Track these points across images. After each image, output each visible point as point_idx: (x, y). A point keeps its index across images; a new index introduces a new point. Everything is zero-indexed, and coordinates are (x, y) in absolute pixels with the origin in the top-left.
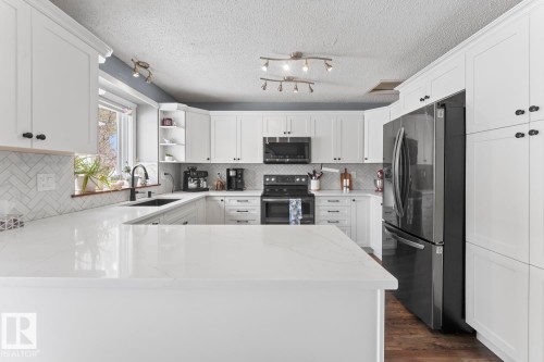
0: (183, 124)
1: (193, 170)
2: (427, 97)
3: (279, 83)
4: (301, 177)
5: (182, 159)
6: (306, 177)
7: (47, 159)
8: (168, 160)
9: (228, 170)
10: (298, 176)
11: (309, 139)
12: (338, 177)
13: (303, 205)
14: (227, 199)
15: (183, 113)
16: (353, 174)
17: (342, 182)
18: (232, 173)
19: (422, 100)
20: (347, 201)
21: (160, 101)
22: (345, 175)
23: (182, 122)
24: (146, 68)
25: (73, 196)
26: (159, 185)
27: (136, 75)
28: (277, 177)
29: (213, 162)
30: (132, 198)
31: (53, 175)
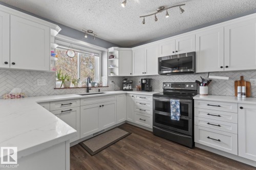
0: (118, 57)
3: (154, 15)
4: (190, 84)
5: (117, 74)
7: (42, 74)
8: (112, 75)
9: (142, 80)
10: (187, 83)
11: (194, 53)
13: (181, 105)
14: (135, 96)
15: (118, 52)
17: (237, 89)
18: (144, 81)
21: (107, 48)
23: (117, 56)
24: (92, 33)
25: (55, 89)
26: (108, 86)
27: (86, 37)
29: (134, 75)
30: (88, 91)
31: (45, 80)
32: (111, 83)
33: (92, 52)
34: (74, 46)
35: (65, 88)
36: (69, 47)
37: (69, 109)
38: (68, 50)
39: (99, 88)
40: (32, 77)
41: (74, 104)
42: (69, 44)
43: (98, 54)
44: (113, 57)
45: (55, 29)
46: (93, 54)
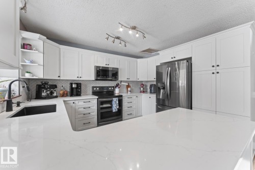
0: (42, 50)
1: (46, 83)
2: (174, 57)
3: (113, 39)
4: (111, 87)
5: (41, 76)
6: (113, 87)
9: (71, 84)
11: (118, 69)
12: (125, 87)
13: (119, 101)
14: (76, 102)
16: (131, 85)
17: (127, 89)
18: (74, 86)
19: (172, 58)
20: (135, 97)
22: (128, 86)
26: (20, 96)
28: (100, 87)
32: (22, 89)
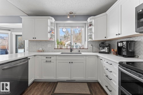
9: (118, 42)
14: (103, 59)
21: (86, 20)
24: (72, 13)
29: (108, 38)
30: (71, 51)
31: (51, 45)
32: (90, 46)
33: (77, 26)
34: (66, 25)
35: (60, 49)
36: (63, 26)
37: (50, 61)
38: (63, 28)
39: (79, 50)
40: (46, 43)
41: (52, 58)
42: (63, 25)
43: (83, 26)
44: (91, 25)
45: (49, 19)
46: (77, 27)
